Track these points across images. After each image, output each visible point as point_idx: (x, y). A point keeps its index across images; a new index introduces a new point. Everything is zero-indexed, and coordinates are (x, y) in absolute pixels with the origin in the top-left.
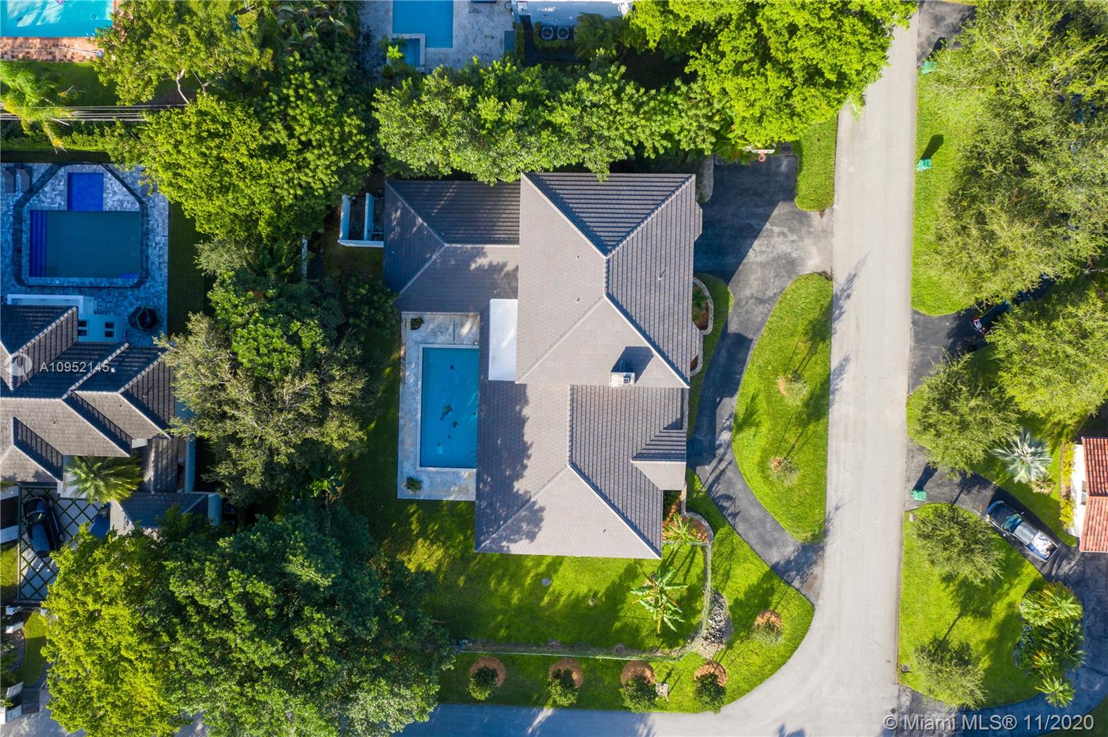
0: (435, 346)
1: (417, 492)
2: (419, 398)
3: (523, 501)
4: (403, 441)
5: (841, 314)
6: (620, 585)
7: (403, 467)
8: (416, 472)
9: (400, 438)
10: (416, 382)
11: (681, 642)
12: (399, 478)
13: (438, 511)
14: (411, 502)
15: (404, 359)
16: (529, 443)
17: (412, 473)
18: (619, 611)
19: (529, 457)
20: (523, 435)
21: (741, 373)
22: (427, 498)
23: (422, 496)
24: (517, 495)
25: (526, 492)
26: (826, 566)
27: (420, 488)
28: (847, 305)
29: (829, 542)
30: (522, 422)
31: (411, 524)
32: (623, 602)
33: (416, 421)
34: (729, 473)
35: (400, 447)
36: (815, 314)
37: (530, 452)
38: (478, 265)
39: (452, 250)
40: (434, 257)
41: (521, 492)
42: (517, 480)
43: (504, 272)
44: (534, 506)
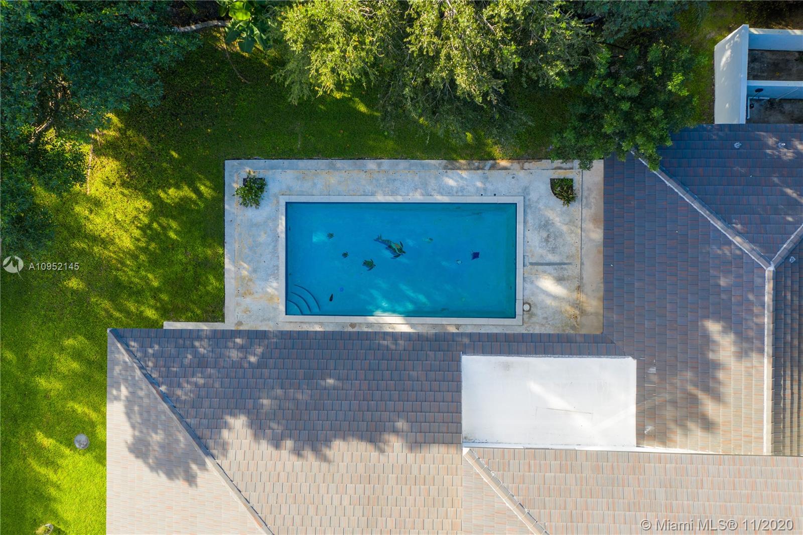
0: (520, 227)
1: (238, 199)
2: (417, 197)
4: (334, 168)
7: (284, 169)
8: (276, 196)
9: (339, 163)
10: (449, 191)
12: (262, 163)
13: (203, 238)
14: (219, 186)
15: (493, 167)
17: (273, 188)
22: (227, 218)
23: (233, 208)
27: (245, 204)
31: (178, 187)
33: (373, 194)
35: (322, 163)
38: (717, 337)
39: (758, 281)
40: (737, 240)
41: (225, 433)
42: (251, 425)
43: (701, 395)
44: (197, 464)
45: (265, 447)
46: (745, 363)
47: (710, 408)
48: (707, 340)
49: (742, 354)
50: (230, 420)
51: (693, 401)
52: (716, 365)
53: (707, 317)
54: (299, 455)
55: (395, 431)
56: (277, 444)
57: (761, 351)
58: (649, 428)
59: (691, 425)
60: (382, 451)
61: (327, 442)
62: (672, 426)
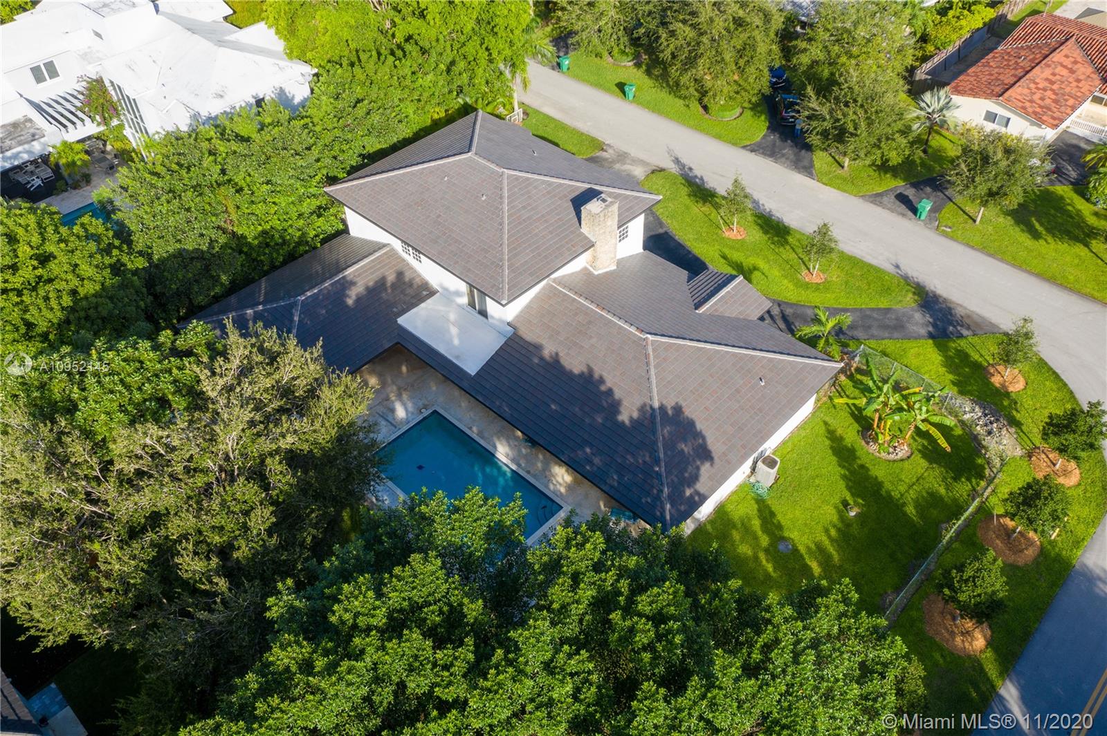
3: (651, 419)
5: (702, 179)
6: (852, 472)
11: (980, 461)
16: (585, 370)
18: (890, 497)
19: (602, 380)
20: (571, 372)
21: (689, 252)
24: (636, 424)
25: (642, 409)
26: (960, 302)
28: (698, 172)
29: (932, 288)
30: (555, 365)
32: (880, 485)
34: (789, 311)
36: (684, 191)
37: (596, 376)
38: (354, 297)
39: (310, 300)
40: (296, 319)
41: (635, 415)
42: (618, 412)
43: (389, 284)
44: (666, 413)
45: (618, 394)
46: (356, 280)
47: (391, 278)
48: (359, 300)
49: (353, 283)
50: (627, 422)
51: (393, 285)
52: (367, 288)
53: (347, 306)
54: (601, 377)
55: (542, 359)
56: (610, 392)
57: (344, 278)
58: (425, 293)
59: (407, 279)
60: (557, 354)
61: (582, 375)
62: (415, 286)
